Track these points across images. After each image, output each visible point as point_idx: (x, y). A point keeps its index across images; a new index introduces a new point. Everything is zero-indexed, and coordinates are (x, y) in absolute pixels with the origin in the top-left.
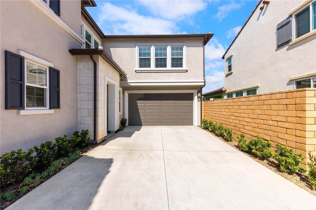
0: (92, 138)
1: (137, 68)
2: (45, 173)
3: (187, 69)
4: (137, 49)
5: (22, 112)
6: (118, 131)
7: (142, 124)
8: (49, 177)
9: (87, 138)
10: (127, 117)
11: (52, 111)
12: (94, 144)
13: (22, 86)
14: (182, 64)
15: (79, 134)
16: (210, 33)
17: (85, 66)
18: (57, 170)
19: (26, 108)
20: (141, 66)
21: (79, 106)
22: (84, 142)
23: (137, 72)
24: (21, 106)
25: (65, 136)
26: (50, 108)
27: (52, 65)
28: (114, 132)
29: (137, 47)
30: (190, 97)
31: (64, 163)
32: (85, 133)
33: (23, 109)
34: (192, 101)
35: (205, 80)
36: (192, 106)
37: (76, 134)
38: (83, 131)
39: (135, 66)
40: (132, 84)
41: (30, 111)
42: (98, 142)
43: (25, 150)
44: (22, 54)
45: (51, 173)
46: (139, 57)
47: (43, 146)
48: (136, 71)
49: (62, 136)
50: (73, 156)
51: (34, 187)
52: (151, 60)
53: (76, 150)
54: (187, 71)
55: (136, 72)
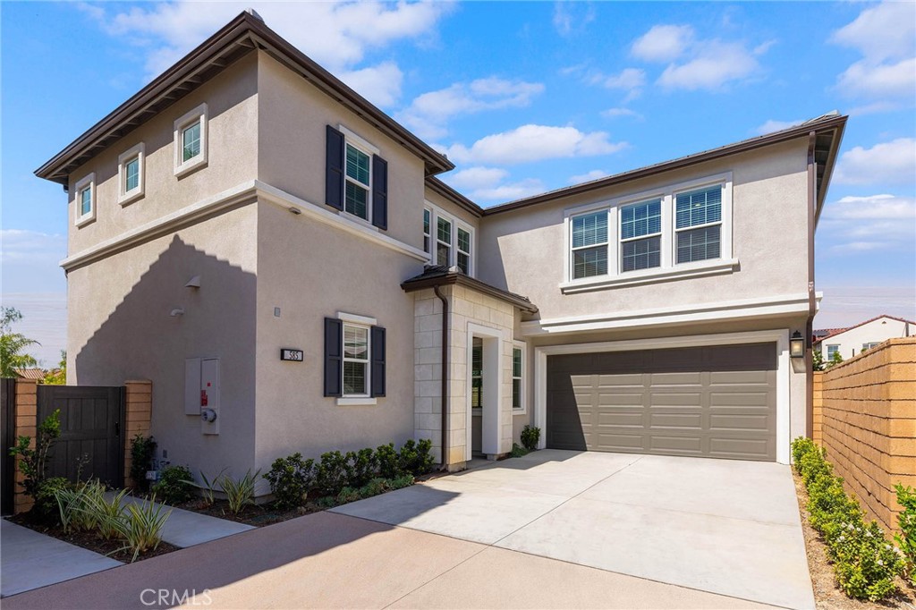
0: (438, 460)
1: (568, 281)
2: (363, 490)
3: (735, 261)
4: (566, 226)
5: (340, 401)
6: (509, 455)
7: (586, 447)
8: (366, 496)
9: (429, 458)
10: (541, 422)
11: (374, 401)
12: (442, 470)
13: (339, 362)
14: (718, 246)
15: (415, 447)
16: (834, 113)
17: (428, 307)
18: (378, 492)
19: (344, 396)
20: (578, 274)
21: (416, 393)
22: (423, 465)
23: (567, 294)
24: (338, 394)
25: (390, 444)
26: (372, 397)
27: (374, 322)
28: (496, 458)
29: (566, 220)
30: (763, 357)
31: (387, 485)
32: (425, 447)
33: (341, 396)
34: (770, 372)
35: (812, 293)
36: (772, 389)
37: (410, 444)
38: (421, 441)
39: (560, 277)
40: (552, 330)
41: (349, 400)
42: (450, 469)
43: (343, 454)
44: (341, 316)
45: (370, 493)
46: (572, 249)
47: (361, 453)
48: (563, 290)
49: (387, 445)
50: (400, 481)
51: (351, 501)
52: (610, 249)
53: (408, 473)
54: (736, 268)
55: (563, 293)
